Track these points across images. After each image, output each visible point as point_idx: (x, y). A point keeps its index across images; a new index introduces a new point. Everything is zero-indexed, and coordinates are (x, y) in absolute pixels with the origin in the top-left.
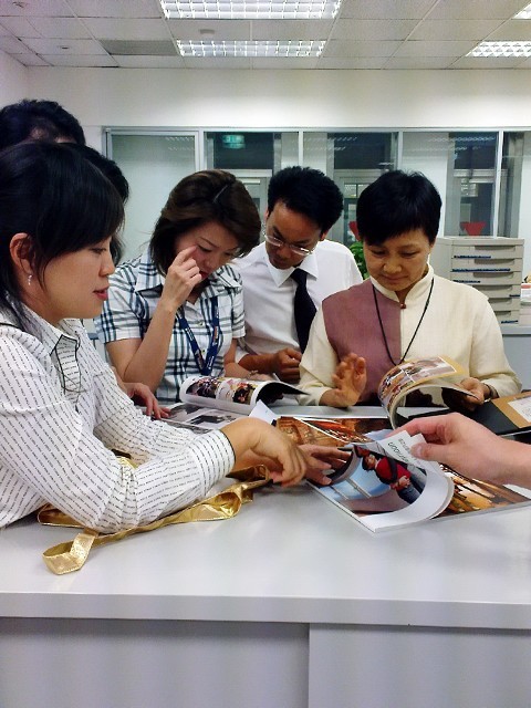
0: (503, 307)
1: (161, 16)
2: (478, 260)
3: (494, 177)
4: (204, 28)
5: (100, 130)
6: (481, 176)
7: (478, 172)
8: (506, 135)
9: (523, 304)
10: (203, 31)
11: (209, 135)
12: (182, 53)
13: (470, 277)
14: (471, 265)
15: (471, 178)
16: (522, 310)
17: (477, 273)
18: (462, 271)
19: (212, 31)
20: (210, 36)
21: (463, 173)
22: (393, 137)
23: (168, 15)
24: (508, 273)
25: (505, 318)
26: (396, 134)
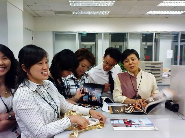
0: (158, 79)
1: (69, 6)
2: (152, 67)
3: (153, 44)
4: (80, 8)
5: (52, 32)
6: (149, 44)
7: (148, 43)
8: (155, 33)
9: (163, 78)
10: (79, 9)
11: (80, 34)
12: (74, 14)
13: (150, 71)
14: (150, 68)
15: (146, 44)
16: (163, 79)
17: (152, 70)
18: (148, 70)
19: (82, 9)
20: (81, 10)
21: (144, 43)
22: (126, 34)
23: (71, 5)
24: (159, 70)
25: (159, 81)
26: (127, 33)
